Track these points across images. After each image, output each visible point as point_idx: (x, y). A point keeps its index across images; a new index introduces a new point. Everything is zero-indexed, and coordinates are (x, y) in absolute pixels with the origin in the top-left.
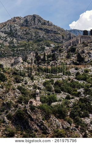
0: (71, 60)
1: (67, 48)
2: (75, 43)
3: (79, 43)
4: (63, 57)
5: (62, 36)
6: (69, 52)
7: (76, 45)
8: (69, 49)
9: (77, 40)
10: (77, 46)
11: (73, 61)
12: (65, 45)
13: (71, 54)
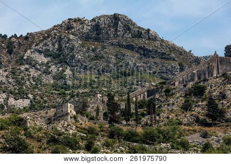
0: (192, 115)
1: (185, 86)
2: (205, 74)
3: (215, 75)
4: (175, 108)
5: (180, 65)
6: (190, 95)
7: (205, 80)
8: (189, 89)
9: (208, 67)
10: (210, 82)
11: (198, 118)
12: (181, 79)
13: (193, 101)
